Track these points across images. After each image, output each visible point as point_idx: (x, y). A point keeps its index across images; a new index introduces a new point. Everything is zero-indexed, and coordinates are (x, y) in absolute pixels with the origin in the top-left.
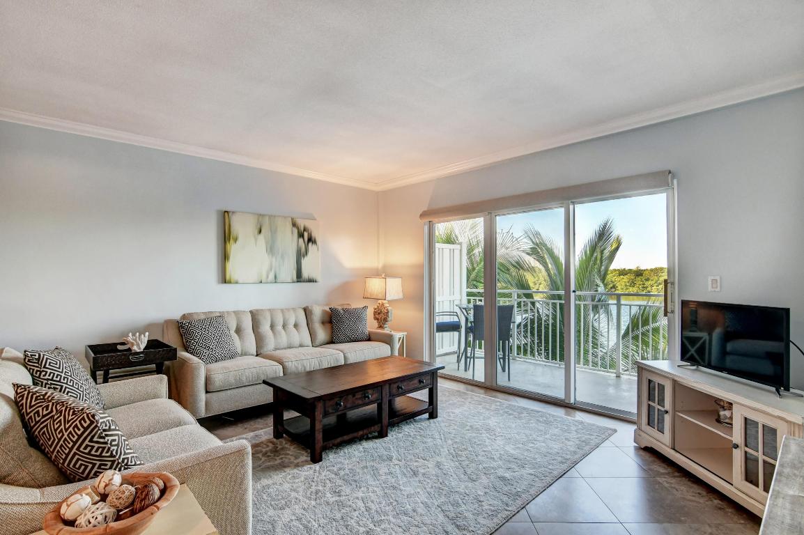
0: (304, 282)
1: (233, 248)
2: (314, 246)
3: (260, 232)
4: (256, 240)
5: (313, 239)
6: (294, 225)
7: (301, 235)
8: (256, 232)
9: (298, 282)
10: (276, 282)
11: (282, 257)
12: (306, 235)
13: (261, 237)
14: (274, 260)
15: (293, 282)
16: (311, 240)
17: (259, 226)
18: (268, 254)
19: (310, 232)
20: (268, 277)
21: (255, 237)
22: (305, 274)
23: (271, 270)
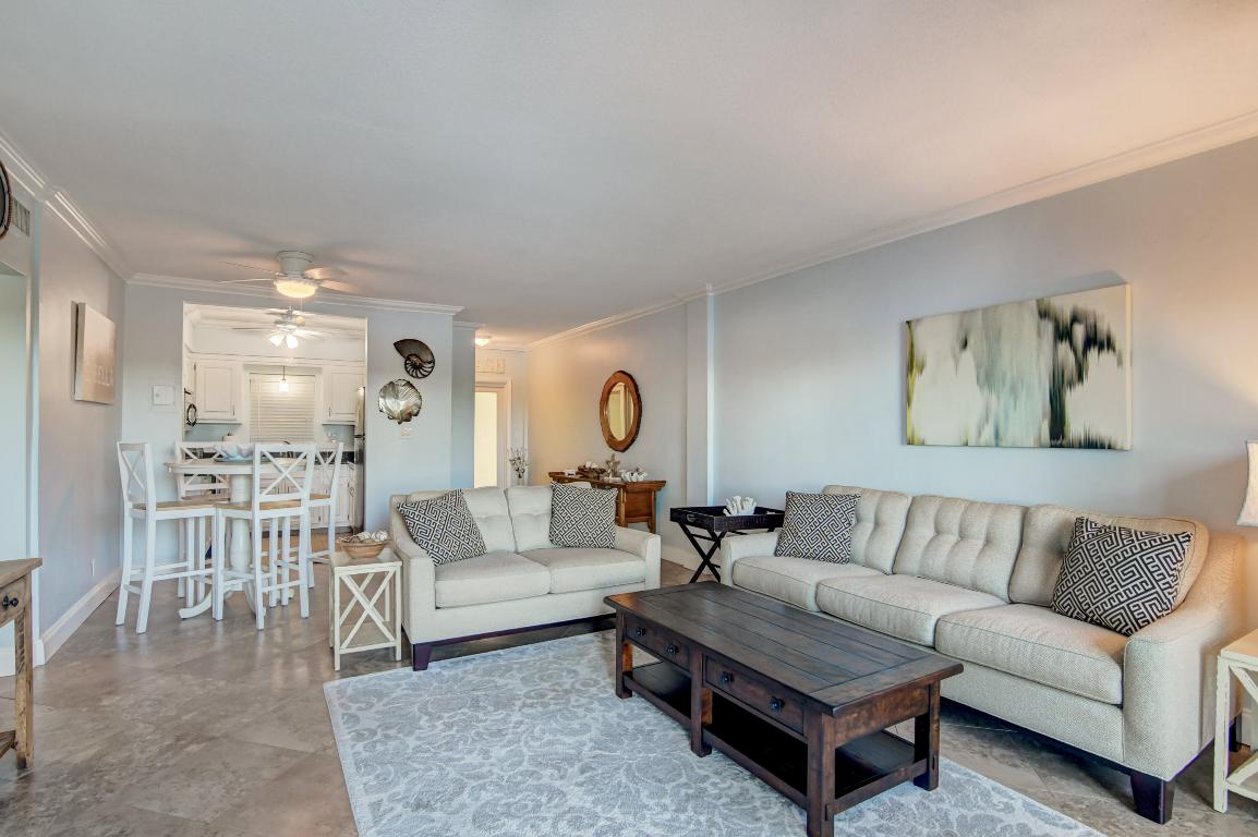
0: (1071, 446)
1: (920, 382)
2: (1107, 356)
3: (965, 345)
4: (957, 363)
5: (1102, 336)
6: (1044, 314)
7: (1063, 334)
8: (958, 347)
9: (1052, 447)
10: (997, 445)
11: (1014, 391)
12: (1079, 332)
13: (967, 355)
14: (994, 397)
15: (1042, 446)
16: (1097, 341)
17: (962, 336)
18: (981, 387)
19: (1091, 321)
20: (979, 435)
21: (954, 356)
22: (1075, 428)
23: (987, 420)
